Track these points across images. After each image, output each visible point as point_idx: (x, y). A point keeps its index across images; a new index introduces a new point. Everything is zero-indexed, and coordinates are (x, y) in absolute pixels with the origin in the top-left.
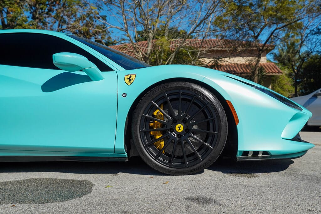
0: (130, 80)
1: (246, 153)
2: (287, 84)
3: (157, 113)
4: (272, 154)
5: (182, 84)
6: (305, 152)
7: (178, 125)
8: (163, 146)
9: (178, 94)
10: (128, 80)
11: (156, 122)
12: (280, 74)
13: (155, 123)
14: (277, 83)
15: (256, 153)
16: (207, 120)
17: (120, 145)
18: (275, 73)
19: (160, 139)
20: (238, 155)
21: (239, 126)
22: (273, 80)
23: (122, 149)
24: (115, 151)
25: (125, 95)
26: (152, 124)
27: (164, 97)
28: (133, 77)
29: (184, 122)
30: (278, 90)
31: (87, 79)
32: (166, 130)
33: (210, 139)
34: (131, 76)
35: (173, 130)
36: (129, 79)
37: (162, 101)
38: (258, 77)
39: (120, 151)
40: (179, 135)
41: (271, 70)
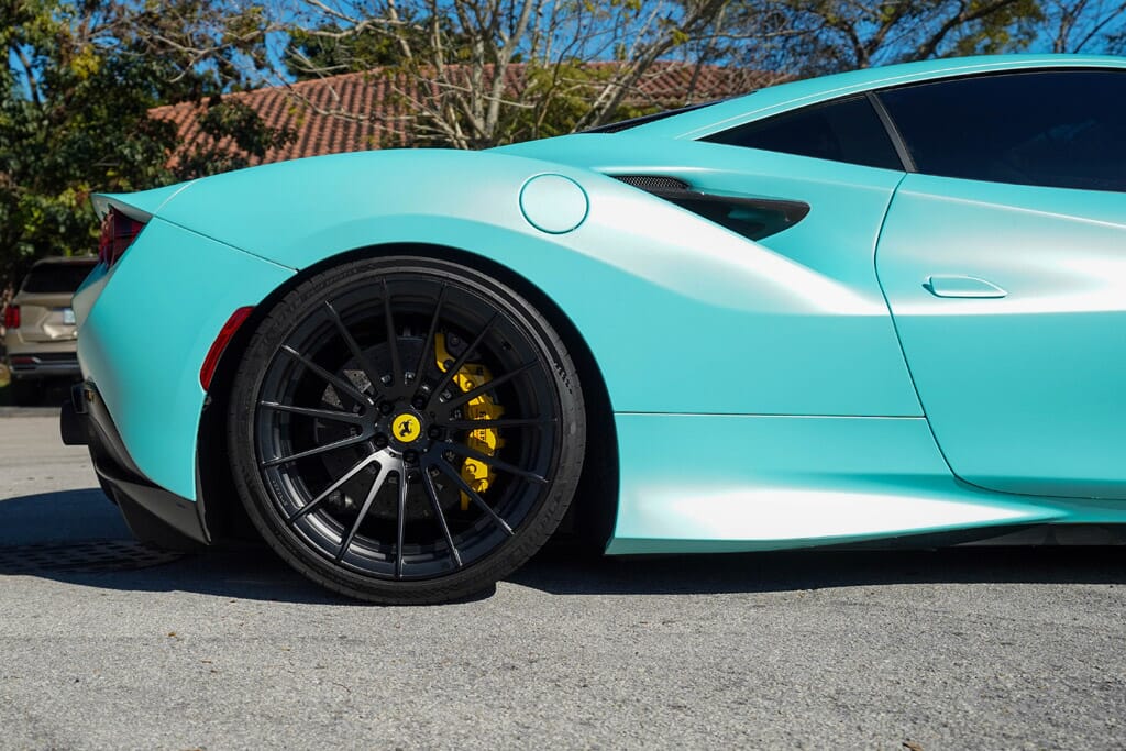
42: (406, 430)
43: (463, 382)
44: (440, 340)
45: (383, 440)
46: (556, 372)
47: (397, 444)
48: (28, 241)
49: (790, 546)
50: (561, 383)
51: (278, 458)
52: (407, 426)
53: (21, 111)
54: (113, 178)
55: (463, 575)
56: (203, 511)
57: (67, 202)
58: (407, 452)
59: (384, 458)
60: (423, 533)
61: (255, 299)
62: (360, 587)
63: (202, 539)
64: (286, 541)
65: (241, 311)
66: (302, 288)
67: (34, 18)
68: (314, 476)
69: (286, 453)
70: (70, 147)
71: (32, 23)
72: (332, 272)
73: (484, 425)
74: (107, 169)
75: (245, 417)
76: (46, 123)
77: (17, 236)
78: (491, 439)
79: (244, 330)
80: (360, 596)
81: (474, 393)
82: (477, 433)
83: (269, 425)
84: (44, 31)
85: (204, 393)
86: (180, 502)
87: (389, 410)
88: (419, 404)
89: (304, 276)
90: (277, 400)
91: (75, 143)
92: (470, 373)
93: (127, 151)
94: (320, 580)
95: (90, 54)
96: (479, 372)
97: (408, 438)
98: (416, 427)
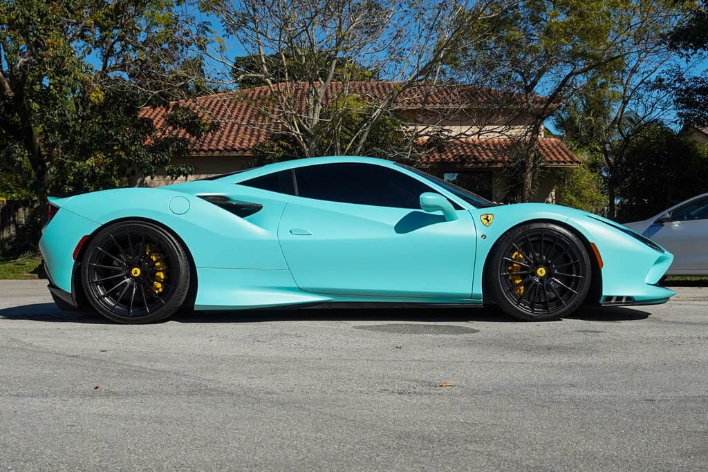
0: (488, 221)
1: (609, 298)
2: (588, 187)
3: (516, 256)
4: (636, 299)
5: (544, 225)
6: (667, 298)
7: (540, 269)
8: (522, 291)
9: (540, 235)
10: (486, 221)
11: (515, 265)
12: (575, 166)
13: (513, 267)
14: (568, 184)
15: (619, 298)
16: (569, 264)
17: (479, 290)
18: (563, 162)
19: (520, 284)
20: (602, 301)
21: (603, 270)
22: (559, 178)
23: (480, 295)
24: (472, 296)
25: (484, 237)
26: (510, 268)
27: (526, 239)
28: (490, 217)
29: (546, 265)
30: (571, 200)
31: (442, 219)
32: (527, 274)
33: (573, 283)
34: (488, 217)
35: (534, 274)
36: (487, 219)
37: (522, 244)
38: (534, 174)
39: (477, 297)
40: (541, 279)
41: (555, 156)
42: (136, 273)
43: (154, 258)
44: (148, 246)
45: (129, 275)
46: (178, 255)
47: (133, 277)
48: (70, 185)
49: (254, 307)
50: (180, 259)
51: (96, 280)
52: (137, 272)
53: (65, 115)
54: (116, 150)
55: (150, 315)
56: (74, 296)
57: (90, 164)
58: (136, 279)
59: (128, 280)
60: (139, 304)
61: (89, 233)
62: (119, 319)
63: (73, 304)
64: (97, 304)
65: (85, 236)
66: (103, 230)
67: (71, 73)
68: (107, 285)
69: (98, 278)
70: (93, 134)
71: (69, 76)
72: (113, 225)
73: (160, 271)
74: (114, 145)
75: (85, 268)
76: (80, 121)
77: (64, 182)
78: (162, 275)
79: (86, 242)
80: (120, 321)
81: (156, 262)
82: (158, 274)
83: (93, 271)
84: (75, 79)
85: (74, 261)
86: (67, 293)
87: (131, 266)
88: (139, 265)
89: (104, 226)
90: (95, 263)
91: (96, 132)
92: (156, 256)
93: (120, 138)
94: (107, 316)
95: (99, 91)
96: (159, 255)
97: (136, 275)
98: (139, 271)
